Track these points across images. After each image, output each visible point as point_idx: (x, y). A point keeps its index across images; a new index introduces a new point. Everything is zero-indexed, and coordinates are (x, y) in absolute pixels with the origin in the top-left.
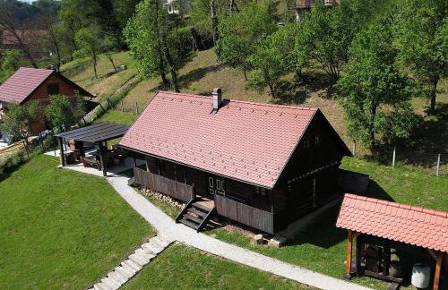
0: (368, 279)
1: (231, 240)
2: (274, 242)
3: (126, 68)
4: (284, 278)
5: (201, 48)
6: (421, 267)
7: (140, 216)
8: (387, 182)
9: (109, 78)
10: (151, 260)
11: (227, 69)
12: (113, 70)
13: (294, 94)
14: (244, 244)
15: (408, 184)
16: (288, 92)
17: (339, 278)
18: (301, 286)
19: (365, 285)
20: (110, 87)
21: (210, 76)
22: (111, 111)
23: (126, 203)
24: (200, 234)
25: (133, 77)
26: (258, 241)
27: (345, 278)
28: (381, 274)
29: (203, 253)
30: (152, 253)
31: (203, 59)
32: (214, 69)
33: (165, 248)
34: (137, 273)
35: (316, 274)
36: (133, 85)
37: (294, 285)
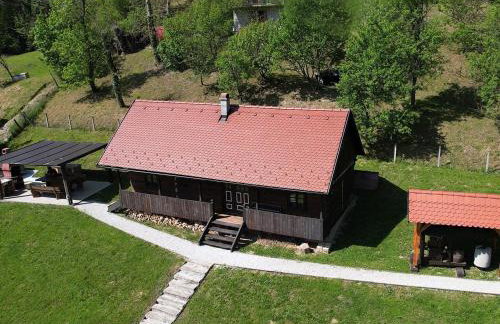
0: (434, 269)
1: (275, 254)
2: (321, 250)
3: (28, 76)
4: (358, 282)
5: (128, 51)
6: (483, 249)
7: (150, 244)
8: (395, 177)
9: (9, 89)
10: (195, 290)
11: (172, 73)
12: (9, 79)
13: (264, 97)
14: (290, 256)
15: (415, 177)
16: (256, 96)
17: (407, 272)
18: (378, 286)
19: (433, 274)
20: (15, 100)
21: (152, 82)
22: (31, 128)
23: (121, 232)
24: (235, 253)
25: (45, 86)
26: (306, 250)
27: (413, 271)
28: (445, 261)
29: (255, 272)
30: (192, 282)
31: (134, 63)
32: (156, 74)
33: (206, 274)
34: (184, 307)
35: (383, 272)
36: (50, 96)
37: (371, 286)
